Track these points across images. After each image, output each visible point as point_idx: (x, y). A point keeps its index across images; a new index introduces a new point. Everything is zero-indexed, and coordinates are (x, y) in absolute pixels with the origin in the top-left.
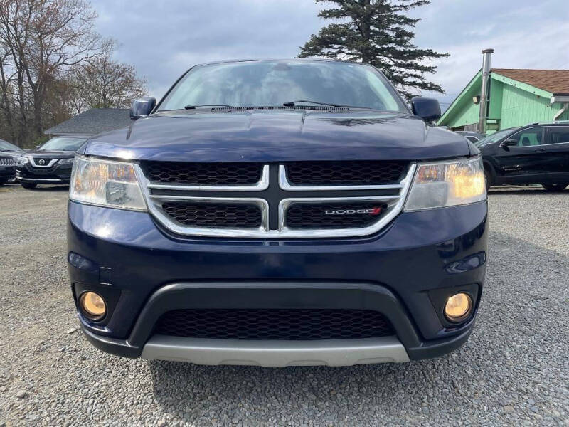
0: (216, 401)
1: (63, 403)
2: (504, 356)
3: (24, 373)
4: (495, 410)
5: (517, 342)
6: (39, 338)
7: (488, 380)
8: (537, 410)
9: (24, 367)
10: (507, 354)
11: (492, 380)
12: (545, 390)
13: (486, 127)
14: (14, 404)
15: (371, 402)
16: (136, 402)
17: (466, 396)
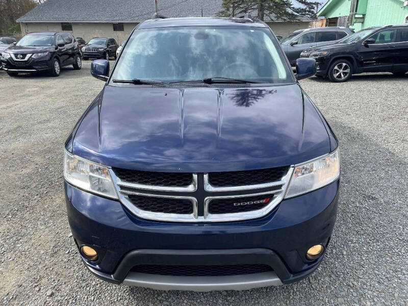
0: (167, 297)
1: (76, 300)
2: (343, 254)
3: (47, 274)
4: (332, 302)
5: (352, 241)
6: (51, 241)
7: (330, 276)
8: (357, 302)
9: (46, 269)
10: (345, 253)
11: (333, 276)
12: (364, 284)
13: (354, 20)
14: (46, 301)
15: (259, 296)
16: (119, 298)
17: (316, 290)
